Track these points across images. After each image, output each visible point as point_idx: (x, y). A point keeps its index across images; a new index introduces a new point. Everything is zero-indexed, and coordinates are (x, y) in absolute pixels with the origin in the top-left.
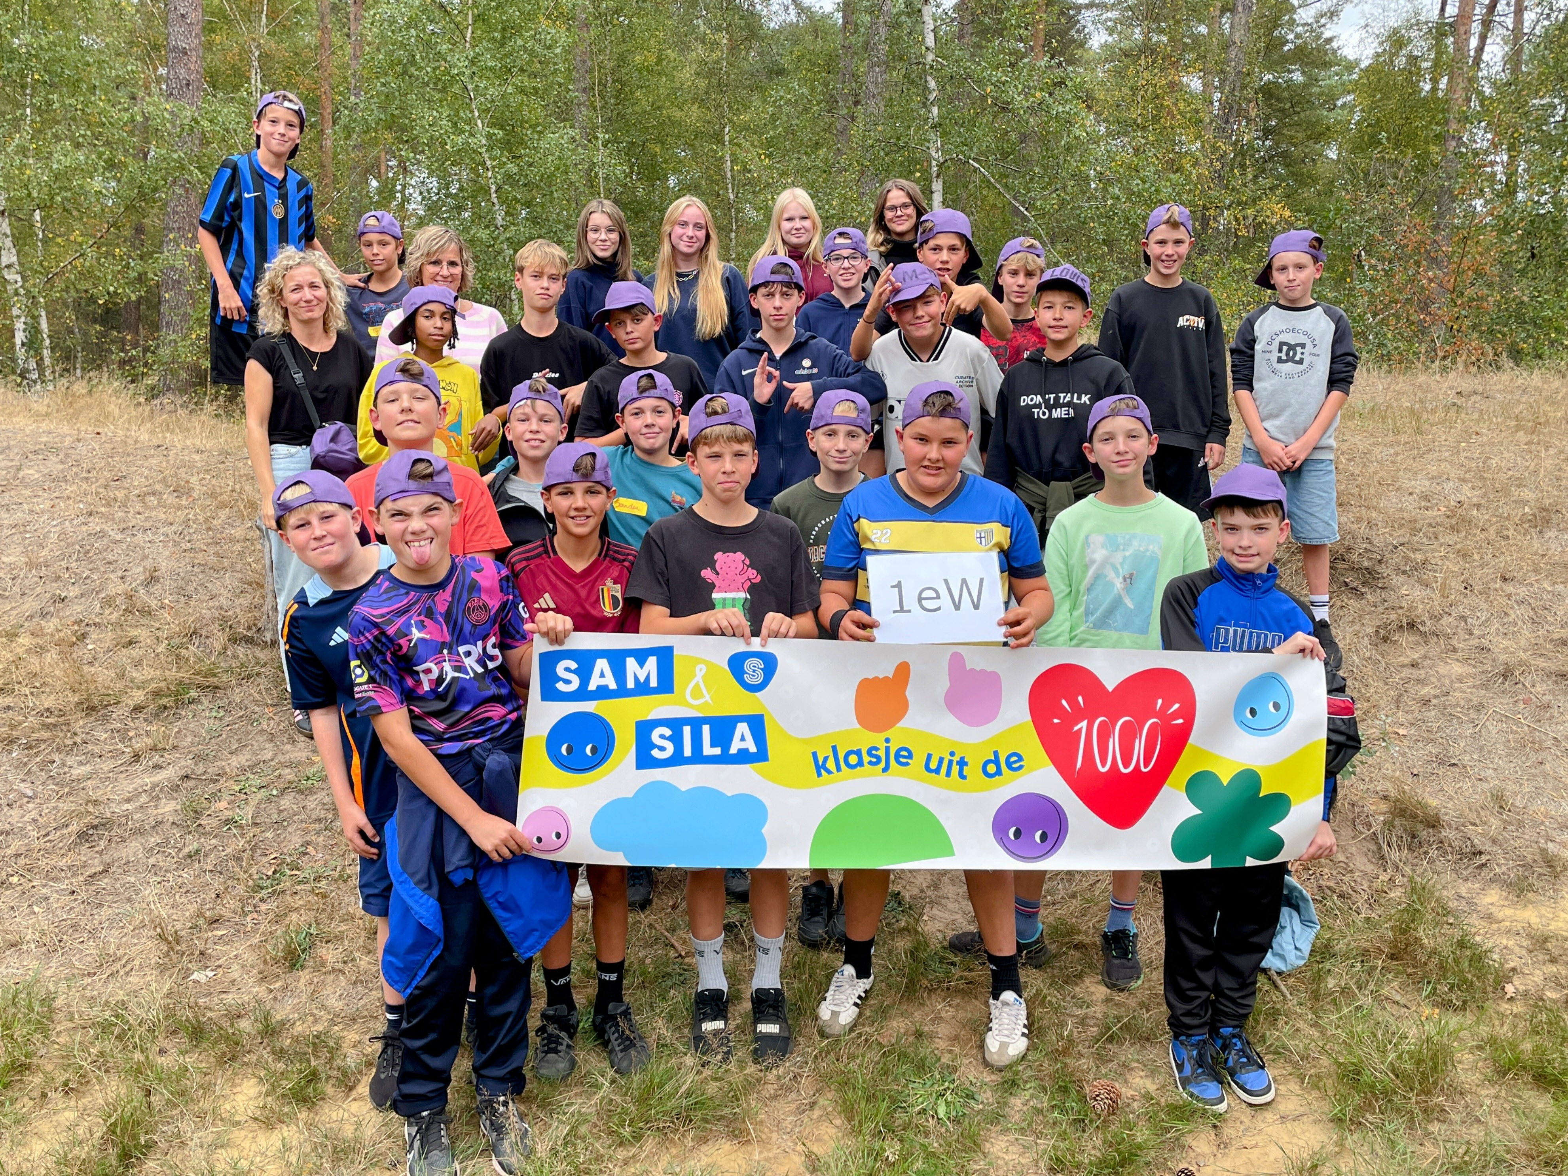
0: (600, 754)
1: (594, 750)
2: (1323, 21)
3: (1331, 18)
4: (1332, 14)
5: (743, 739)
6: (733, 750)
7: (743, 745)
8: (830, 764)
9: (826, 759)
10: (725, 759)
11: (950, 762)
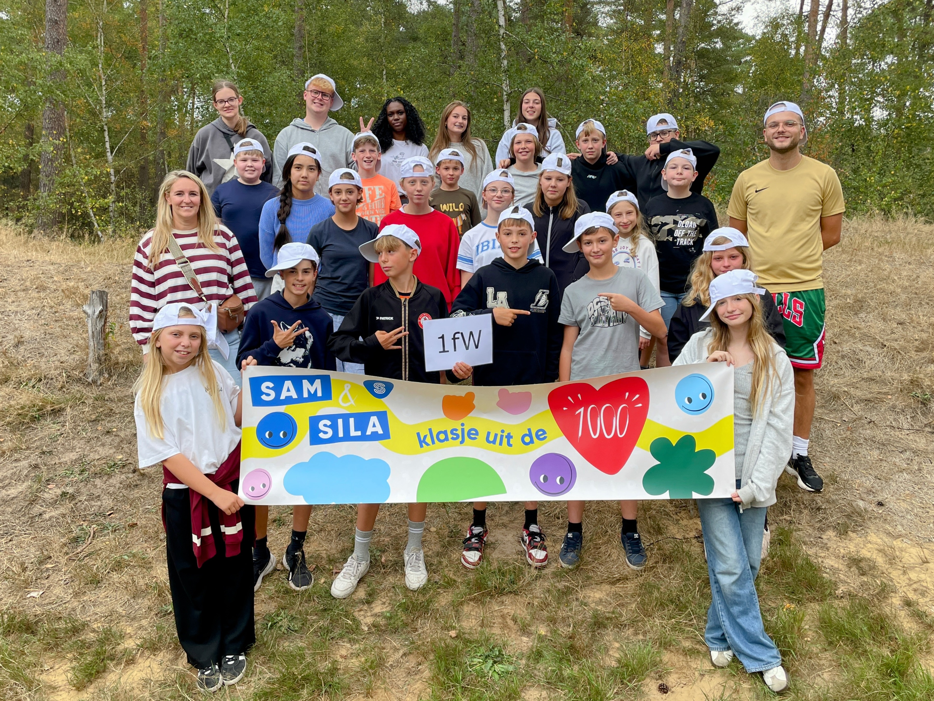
0: (289, 437)
1: (285, 435)
2: (733, 13)
3: (737, 11)
4: (738, 9)
5: (374, 426)
6: (368, 433)
7: (374, 430)
8: (428, 440)
9: (425, 437)
10: (364, 438)
11: (502, 436)
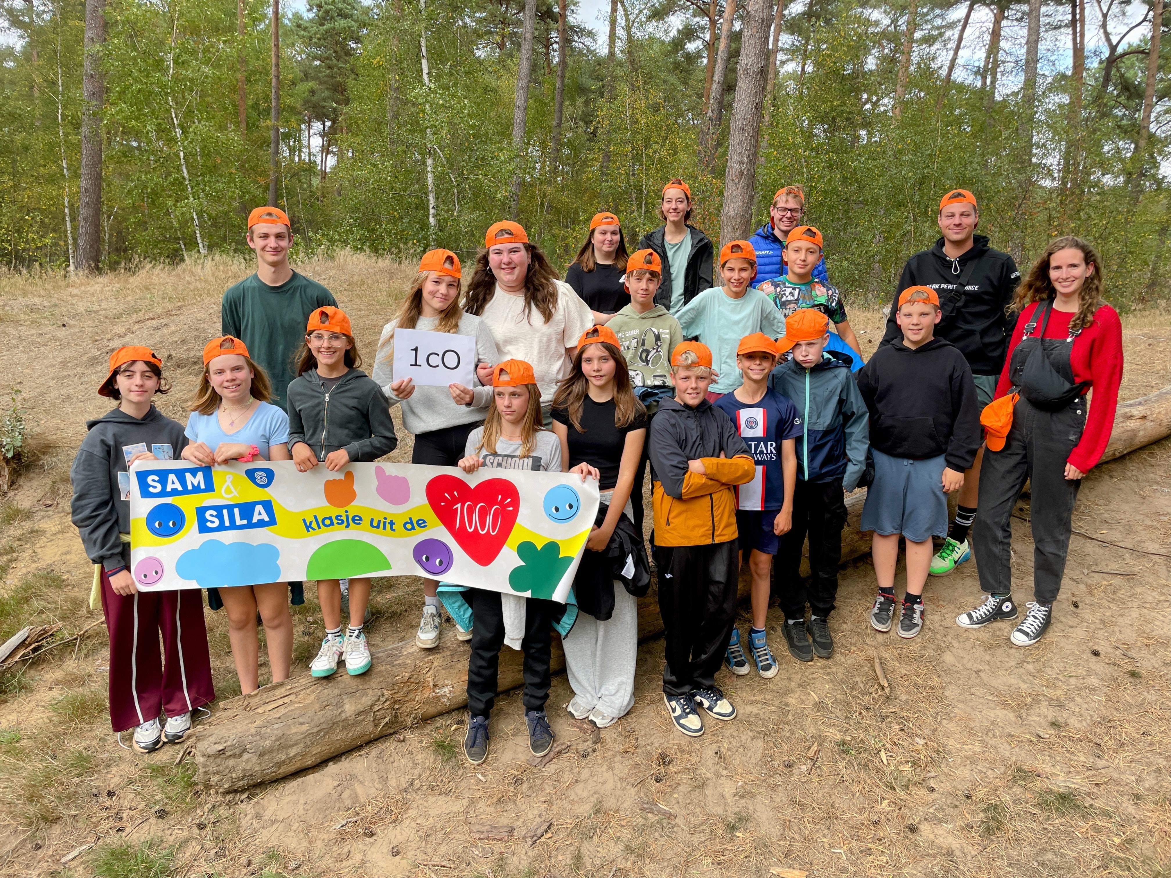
0: (178, 526)
1: (174, 524)
5: (260, 514)
6: (255, 520)
7: (260, 517)
8: (314, 525)
9: (311, 523)
10: (250, 525)
11: (385, 523)
